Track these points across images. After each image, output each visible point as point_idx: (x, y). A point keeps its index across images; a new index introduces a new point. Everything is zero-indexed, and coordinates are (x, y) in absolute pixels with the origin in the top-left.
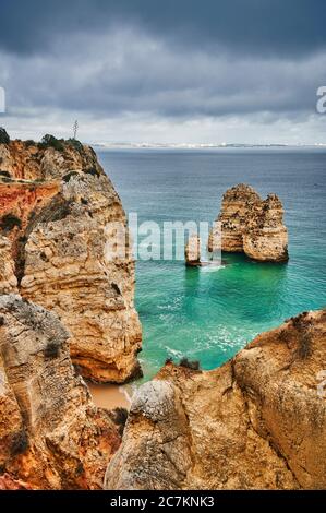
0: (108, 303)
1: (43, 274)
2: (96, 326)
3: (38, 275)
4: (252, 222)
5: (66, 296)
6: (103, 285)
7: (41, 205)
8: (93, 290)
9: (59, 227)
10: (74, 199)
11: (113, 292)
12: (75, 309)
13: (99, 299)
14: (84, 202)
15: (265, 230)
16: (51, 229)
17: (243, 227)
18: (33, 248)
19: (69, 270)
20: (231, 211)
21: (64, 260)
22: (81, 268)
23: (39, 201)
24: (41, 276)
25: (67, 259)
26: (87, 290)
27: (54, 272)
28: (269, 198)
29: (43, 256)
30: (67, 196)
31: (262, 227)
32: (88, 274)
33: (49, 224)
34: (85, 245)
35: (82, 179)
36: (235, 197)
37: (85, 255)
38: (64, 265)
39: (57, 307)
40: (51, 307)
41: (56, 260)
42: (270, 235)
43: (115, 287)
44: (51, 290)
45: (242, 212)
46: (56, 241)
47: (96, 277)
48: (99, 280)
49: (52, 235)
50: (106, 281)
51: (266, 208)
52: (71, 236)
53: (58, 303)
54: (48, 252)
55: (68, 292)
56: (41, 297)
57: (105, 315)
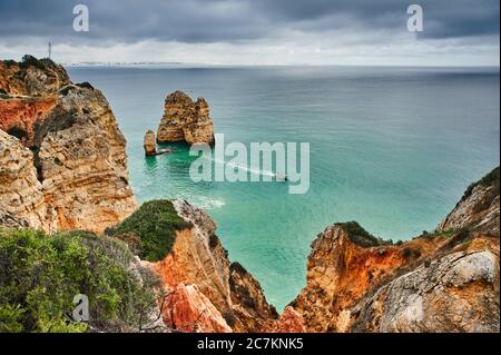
0: (119, 193)
1: (60, 176)
2: (111, 212)
3: (55, 178)
4: (189, 119)
5: (82, 192)
6: (113, 178)
7: (43, 117)
8: (104, 184)
9: (67, 135)
10: (76, 110)
11: (122, 183)
12: (91, 202)
13: (111, 191)
14: (86, 112)
15: (199, 124)
16: (61, 137)
17: (183, 123)
18: (47, 155)
19: (82, 170)
20: (172, 112)
21: (77, 162)
22: (93, 167)
23: (40, 113)
24: (58, 178)
25: (80, 161)
26: (99, 184)
27: (69, 173)
28: (199, 100)
29: (57, 160)
30: (68, 107)
31: (196, 122)
32: (99, 171)
33: (59, 133)
34: (93, 148)
35: (81, 92)
36: (174, 102)
37: (94, 156)
38: (77, 167)
39: (76, 202)
40: (71, 203)
41: (70, 163)
42: (203, 127)
43: (123, 179)
44: (68, 188)
45: (181, 111)
46: (67, 147)
47: (106, 173)
48: (109, 175)
49: (62, 142)
50: (114, 175)
51: (198, 108)
52: (80, 142)
53: (76, 198)
54: (61, 157)
55: (83, 188)
56: (61, 195)
57: (118, 202)
